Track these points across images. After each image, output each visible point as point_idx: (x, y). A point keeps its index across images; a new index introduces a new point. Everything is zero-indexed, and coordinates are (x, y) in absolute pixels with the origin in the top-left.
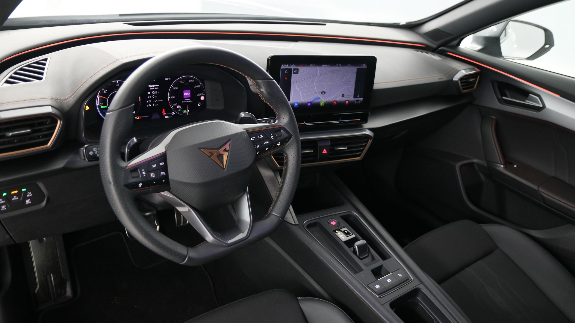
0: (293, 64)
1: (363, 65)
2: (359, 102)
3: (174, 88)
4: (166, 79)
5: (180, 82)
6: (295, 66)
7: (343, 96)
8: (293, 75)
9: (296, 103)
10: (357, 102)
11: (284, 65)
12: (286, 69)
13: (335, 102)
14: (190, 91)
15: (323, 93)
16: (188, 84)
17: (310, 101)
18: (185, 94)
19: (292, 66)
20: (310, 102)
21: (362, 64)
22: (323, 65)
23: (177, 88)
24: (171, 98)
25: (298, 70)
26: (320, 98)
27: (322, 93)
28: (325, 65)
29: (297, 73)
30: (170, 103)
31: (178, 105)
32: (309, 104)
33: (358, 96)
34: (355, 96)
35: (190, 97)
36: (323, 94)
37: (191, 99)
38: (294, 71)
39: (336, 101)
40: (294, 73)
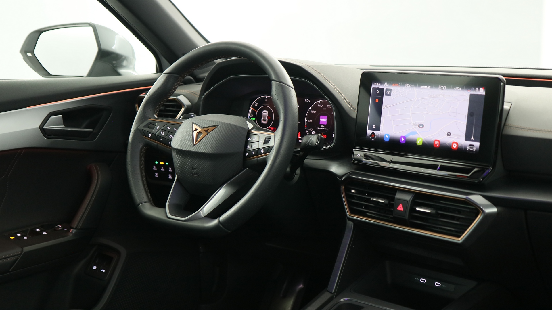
0: (386, 83)
1: (479, 89)
2: (474, 149)
3: (312, 112)
4: (306, 100)
5: (319, 106)
6: (387, 85)
7: (449, 134)
8: (385, 97)
9: (388, 135)
10: (470, 148)
11: (376, 83)
12: (378, 89)
13: (437, 143)
14: (327, 117)
15: (421, 126)
16: (326, 109)
17: (404, 135)
18: (321, 120)
19: (384, 85)
20: (404, 137)
21: (477, 89)
22: (421, 86)
23: (314, 112)
24: (307, 121)
25: (390, 90)
26: (416, 133)
27: (419, 126)
28: (424, 87)
29: (390, 95)
30: (306, 126)
31: (313, 131)
32: (403, 139)
33: (472, 138)
34: (468, 138)
35: (326, 124)
36: (421, 128)
37: (326, 126)
38: (386, 91)
39: (439, 141)
40: (386, 95)
